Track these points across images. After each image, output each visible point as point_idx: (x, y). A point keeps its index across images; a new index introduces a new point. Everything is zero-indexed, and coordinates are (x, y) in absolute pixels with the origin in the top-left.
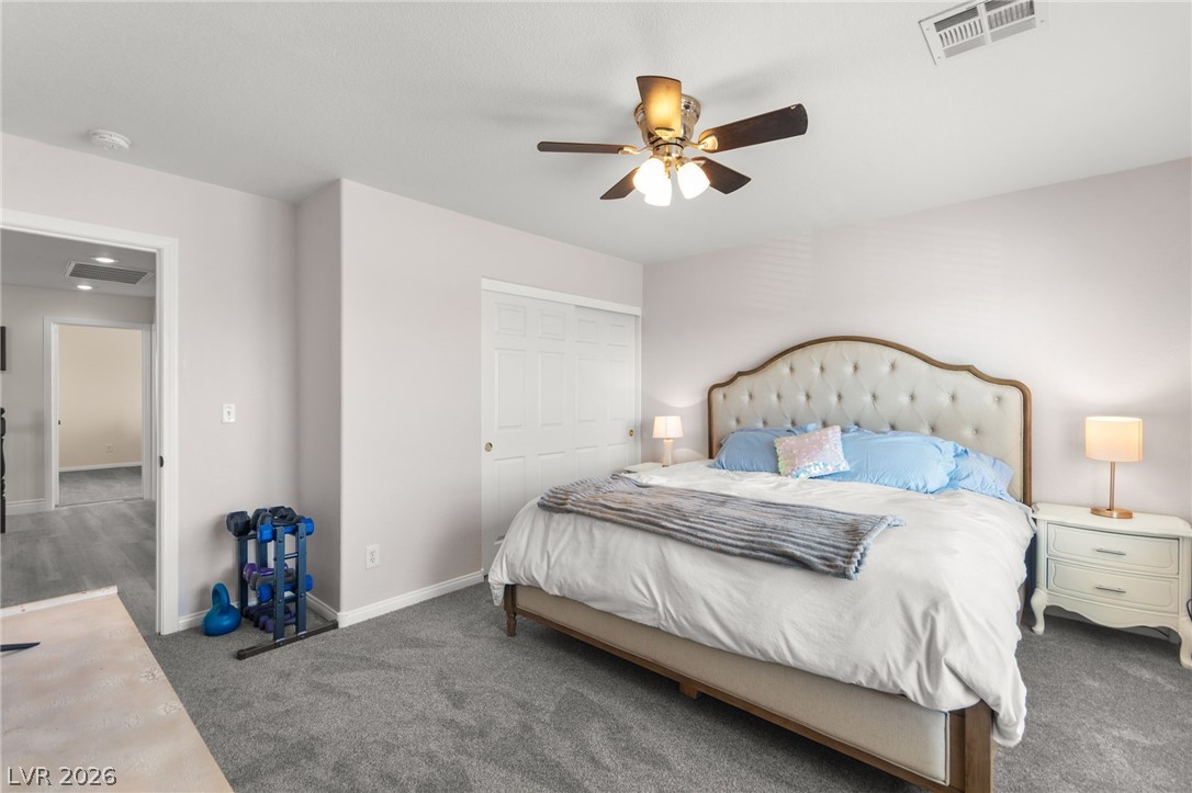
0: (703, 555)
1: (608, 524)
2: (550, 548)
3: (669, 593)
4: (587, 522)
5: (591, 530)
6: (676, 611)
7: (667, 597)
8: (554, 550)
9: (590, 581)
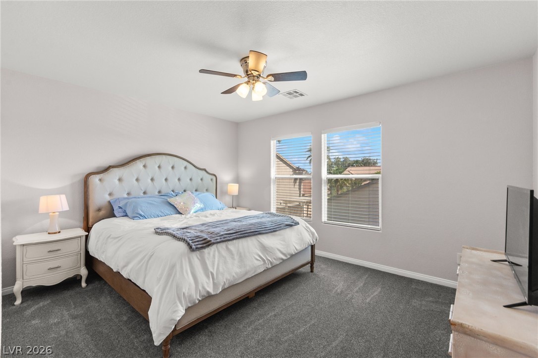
0: (269, 235)
1: (234, 241)
2: (211, 269)
3: (267, 254)
4: (223, 245)
5: (227, 248)
6: (271, 258)
7: (267, 256)
8: (213, 269)
9: (238, 270)
